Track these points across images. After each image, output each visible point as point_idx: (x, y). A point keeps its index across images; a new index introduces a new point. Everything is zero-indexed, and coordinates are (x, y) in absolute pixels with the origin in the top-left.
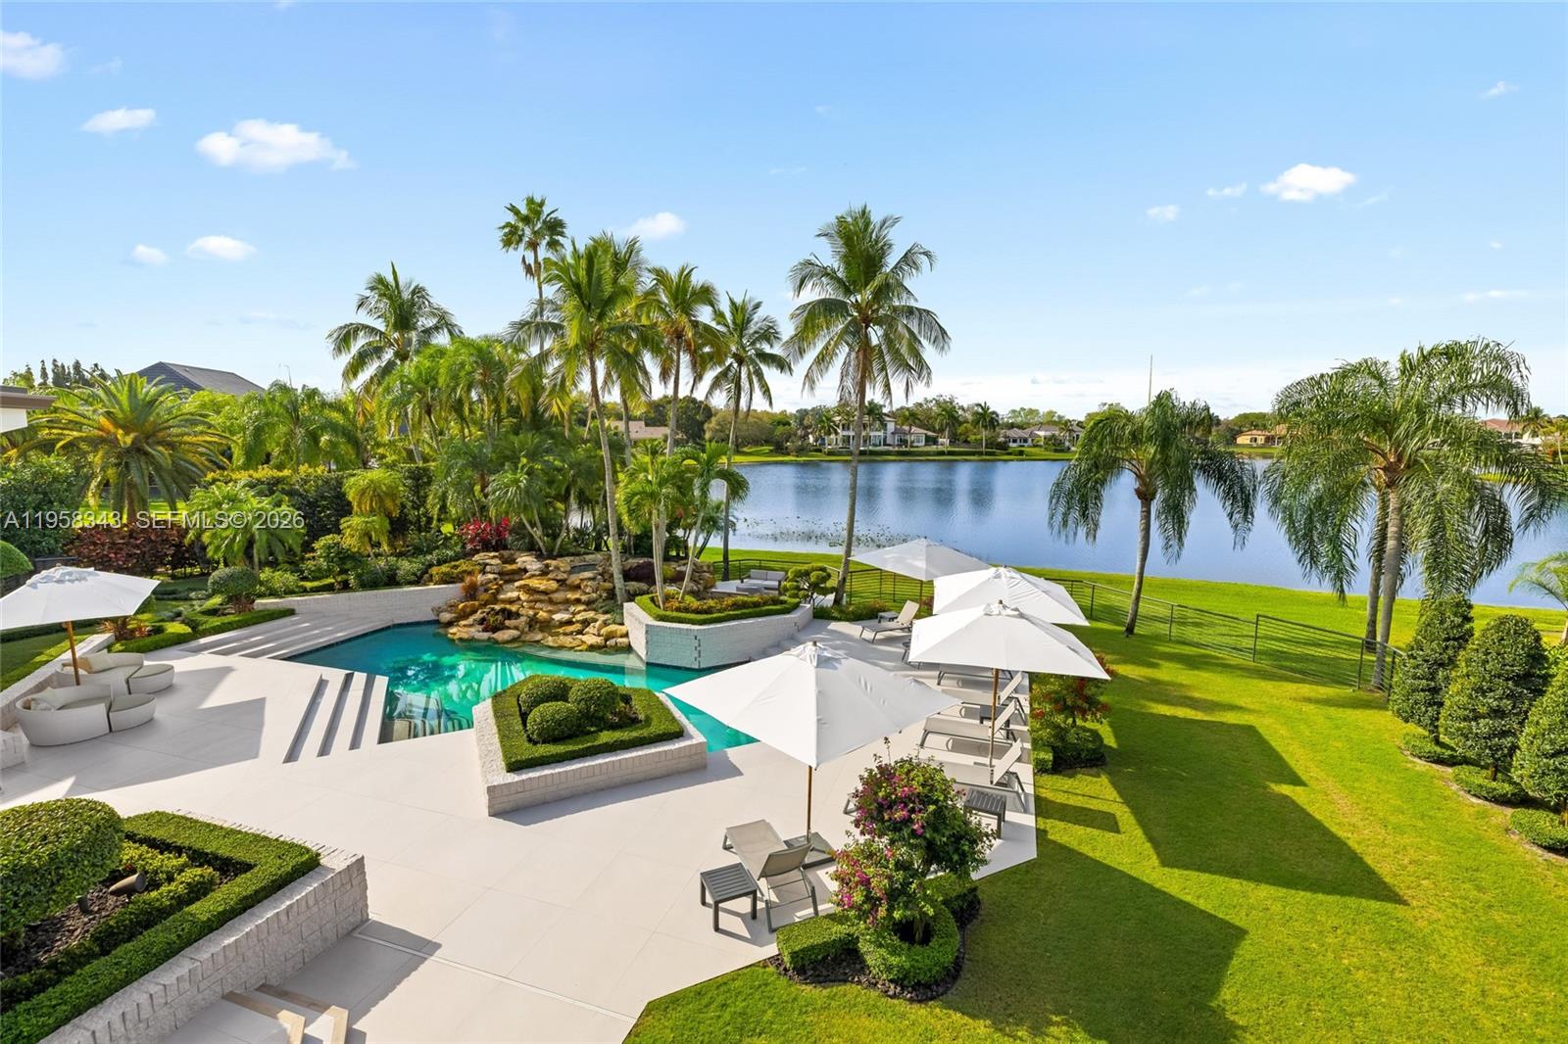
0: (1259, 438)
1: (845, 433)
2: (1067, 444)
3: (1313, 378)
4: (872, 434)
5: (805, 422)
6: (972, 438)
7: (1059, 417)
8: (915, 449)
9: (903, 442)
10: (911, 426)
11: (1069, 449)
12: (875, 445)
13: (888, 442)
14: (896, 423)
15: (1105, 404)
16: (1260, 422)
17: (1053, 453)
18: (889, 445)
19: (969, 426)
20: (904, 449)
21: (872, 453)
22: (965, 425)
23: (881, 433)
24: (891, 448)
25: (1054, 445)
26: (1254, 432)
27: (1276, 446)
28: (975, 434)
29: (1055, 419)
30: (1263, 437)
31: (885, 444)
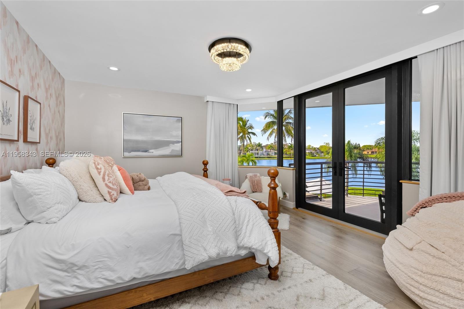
0: (369, 152)
1: (252, 152)
2: (315, 154)
3: (382, 138)
4: (260, 152)
5: (241, 149)
6: (288, 153)
7: (312, 147)
8: (272, 156)
9: (268, 154)
10: (271, 150)
11: (316, 156)
12: (260, 155)
13: (264, 154)
14: (266, 149)
15: (325, 143)
16: (369, 148)
17: (311, 157)
18: (264, 155)
19: (287, 149)
20: (269, 156)
21: (260, 157)
22: (286, 149)
23: (262, 152)
24: (265, 156)
25: (311, 155)
26: (368, 150)
27: (374, 154)
28: (289, 152)
29: (311, 147)
30: (371, 152)
31: (263, 155)
